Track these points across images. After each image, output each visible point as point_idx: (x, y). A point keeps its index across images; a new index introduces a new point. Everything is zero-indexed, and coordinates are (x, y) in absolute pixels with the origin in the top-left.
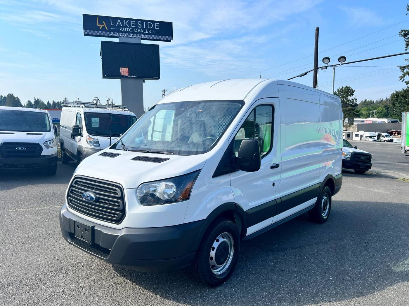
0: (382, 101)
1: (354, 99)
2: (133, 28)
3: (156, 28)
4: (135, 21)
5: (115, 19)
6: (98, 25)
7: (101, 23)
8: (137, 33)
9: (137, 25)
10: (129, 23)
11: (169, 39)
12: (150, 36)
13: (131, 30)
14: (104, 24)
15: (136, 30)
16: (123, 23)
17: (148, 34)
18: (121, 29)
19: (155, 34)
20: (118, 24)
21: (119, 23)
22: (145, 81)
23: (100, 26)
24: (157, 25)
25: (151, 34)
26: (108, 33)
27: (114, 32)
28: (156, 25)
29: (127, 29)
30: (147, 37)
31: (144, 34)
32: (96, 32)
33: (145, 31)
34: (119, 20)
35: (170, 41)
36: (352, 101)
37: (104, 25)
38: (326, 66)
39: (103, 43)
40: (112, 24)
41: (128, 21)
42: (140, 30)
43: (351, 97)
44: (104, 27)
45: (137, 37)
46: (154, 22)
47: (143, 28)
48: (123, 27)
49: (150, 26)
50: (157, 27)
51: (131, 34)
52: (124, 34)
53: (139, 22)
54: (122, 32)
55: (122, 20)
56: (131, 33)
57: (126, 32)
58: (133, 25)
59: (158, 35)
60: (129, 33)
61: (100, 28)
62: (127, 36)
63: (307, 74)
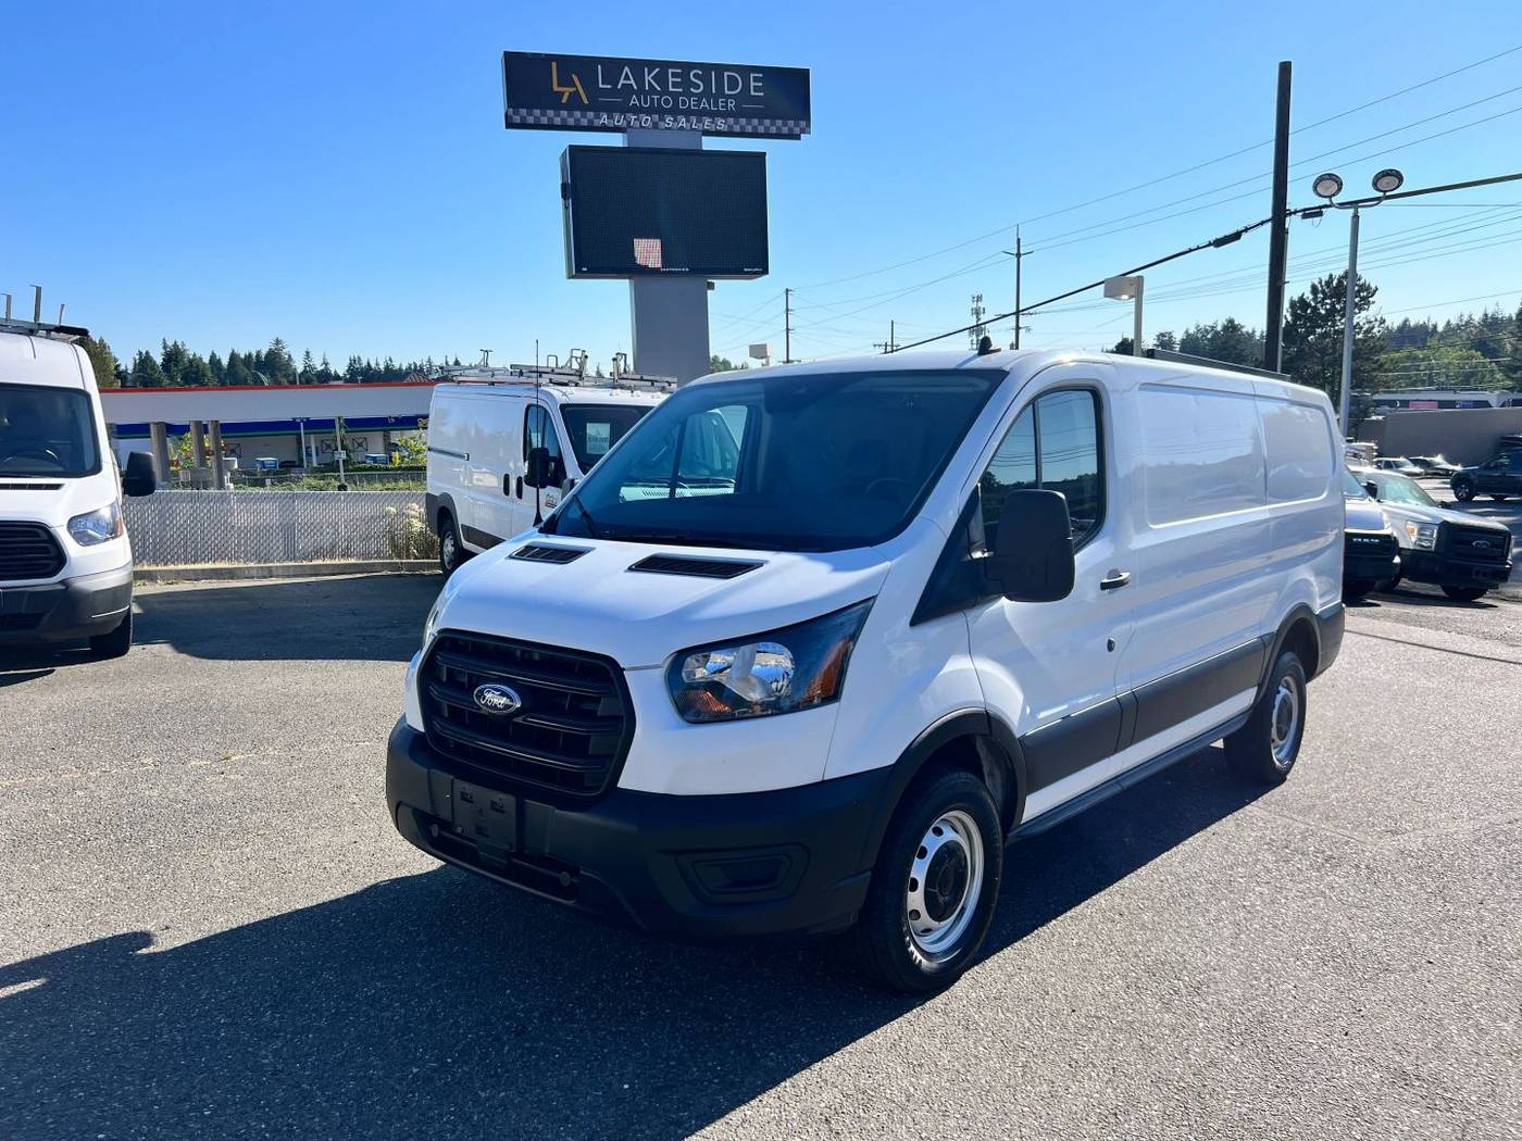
0: (1467, 323)
1: (1376, 320)
2: (675, 96)
3: (753, 93)
4: (679, 71)
5: (613, 66)
6: (556, 88)
7: (565, 81)
8: (688, 113)
9: (686, 84)
10: (661, 79)
11: (797, 130)
12: (731, 120)
13: (667, 102)
14: (575, 86)
15: (684, 103)
16: (640, 79)
17: (725, 115)
18: (634, 101)
19: (749, 115)
20: (622, 81)
21: (627, 78)
22: (713, 284)
23: (563, 93)
24: (756, 79)
25: (736, 115)
26: (591, 114)
27: (610, 110)
28: (754, 81)
29: (652, 99)
30: (721, 124)
31: (713, 115)
32: (551, 113)
33: (716, 105)
34: (627, 69)
35: (797, 137)
36: (1367, 326)
37: (574, 89)
38: (1320, 207)
39: (575, 151)
40: (603, 83)
41: (657, 70)
42: (699, 101)
43: (1364, 313)
44: (575, 96)
45: (689, 128)
46: (745, 70)
47: (707, 93)
48: (641, 91)
49: (733, 83)
50: (756, 89)
51: (669, 119)
52: (644, 117)
53: (695, 71)
54: (637, 111)
55: (638, 66)
56: (669, 112)
57: (649, 112)
58: (675, 85)
59: (761, 116)
60: (662, 112)
61: (564, 100)
62: (655, 126)
63: (1244, 235)
